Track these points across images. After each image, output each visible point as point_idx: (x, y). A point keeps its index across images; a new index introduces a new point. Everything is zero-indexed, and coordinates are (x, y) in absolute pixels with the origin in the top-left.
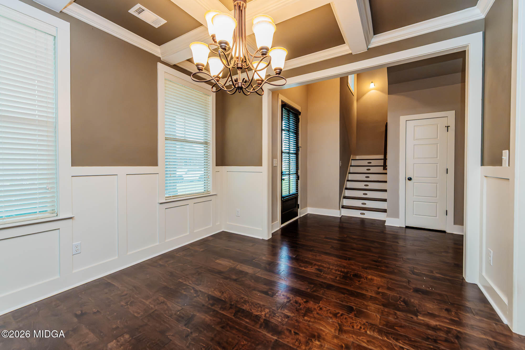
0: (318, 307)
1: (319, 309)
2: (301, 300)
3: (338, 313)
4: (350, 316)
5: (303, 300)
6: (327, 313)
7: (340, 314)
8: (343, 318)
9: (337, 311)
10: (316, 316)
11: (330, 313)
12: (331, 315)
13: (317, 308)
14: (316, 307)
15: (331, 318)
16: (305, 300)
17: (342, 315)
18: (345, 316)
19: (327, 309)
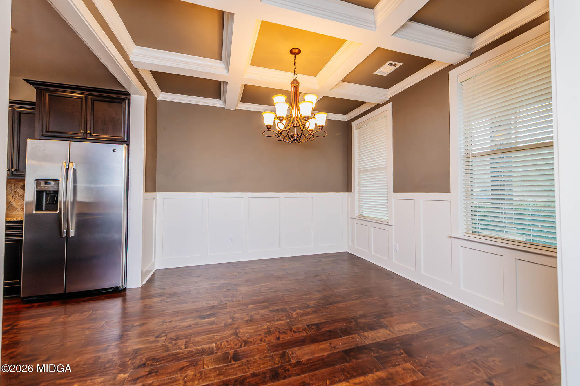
0: (265, 340)
1: (263, 339)
2: (284, 337)
3: (245, 346)
4: (233, 350)
5: (283, 338)
6: (254, 340)
7: (243, 346)
8: (238, 343)
9: (246, 347)
10: (260, 333)
11: (251, 342)
12: (249, 340)
13: (265, 338)
14: (267, 339)
15: (248, 338)
16: (281, 339)
17: (241, 346)
18: (238, 346)
19: (257, 343)
